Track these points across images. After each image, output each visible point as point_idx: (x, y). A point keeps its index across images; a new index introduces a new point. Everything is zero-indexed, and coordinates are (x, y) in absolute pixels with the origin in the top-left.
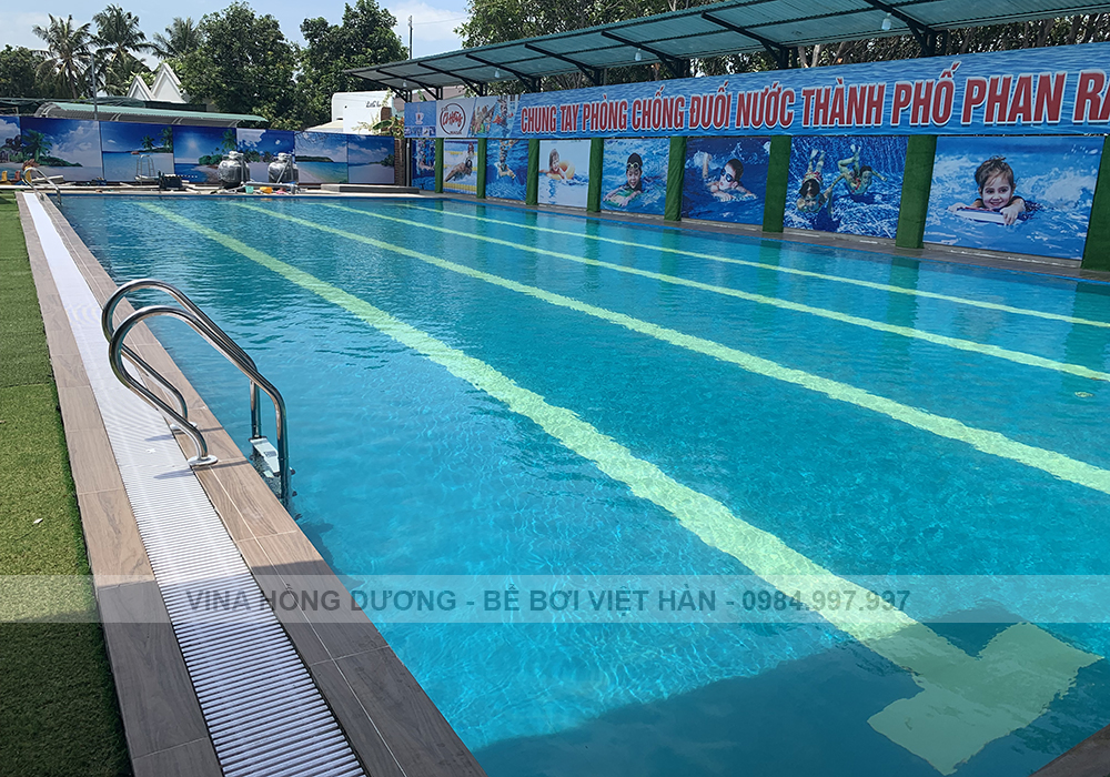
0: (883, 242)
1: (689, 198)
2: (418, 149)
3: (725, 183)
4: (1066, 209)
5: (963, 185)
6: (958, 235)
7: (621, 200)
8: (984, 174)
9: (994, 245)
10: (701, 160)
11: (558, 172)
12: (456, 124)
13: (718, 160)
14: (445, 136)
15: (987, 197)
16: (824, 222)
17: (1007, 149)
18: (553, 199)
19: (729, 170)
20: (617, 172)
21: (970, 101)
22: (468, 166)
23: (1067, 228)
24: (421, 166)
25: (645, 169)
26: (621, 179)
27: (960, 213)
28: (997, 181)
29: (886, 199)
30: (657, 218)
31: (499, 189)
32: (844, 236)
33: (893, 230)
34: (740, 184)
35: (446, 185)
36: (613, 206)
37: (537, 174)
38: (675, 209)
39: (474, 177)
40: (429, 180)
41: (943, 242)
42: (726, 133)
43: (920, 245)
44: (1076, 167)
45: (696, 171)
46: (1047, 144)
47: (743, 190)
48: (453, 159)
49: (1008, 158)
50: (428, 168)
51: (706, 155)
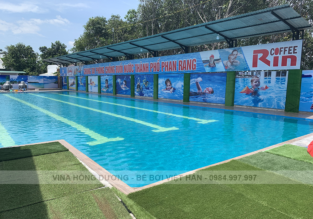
0: (152, 98)
1: (117, 89)
2: (63, 79)
3: (124, 86)
4: (180, 89)
5: (163, 85)
6: (164, 96)
7: (105, 90)
8: (166, 82)
9: (169, 98)
10: (119, 80)
11: (92, 84)
12: (71, 72)
13: (122, 81)
14: (69, 76)
15: (167, 87)
16: (141, 94)
17: (170, 77)
18: (91, 90)
19: (124, 83)
20: (103, 83)
21: (162, 67)
22: (74, 83)
23: (180, 93)
24: (64, 83)
25: (109, 83)
26: (104, 85)
27: (163, 91)
28: (169, 84)
29: (151, 88)
30: (112, 94)
31: (81, 88)
32: (145, 97)
33: (153, 95)
34: (126, 86)
35: (70, 88)
36: (103, 92)
37: (88, 84)
38: (115, 92)
39: (75, 86)
40: (66, 87)
41: (161, 97)
42: (122, 74)
43: (158, 98)
44: (180, 80)
45: (118, 83)
46: (175, 75)
47: (127, 87)
48: (71, 81)
49: (170, 79)
50: (66, 84)
51: (120, 79)
